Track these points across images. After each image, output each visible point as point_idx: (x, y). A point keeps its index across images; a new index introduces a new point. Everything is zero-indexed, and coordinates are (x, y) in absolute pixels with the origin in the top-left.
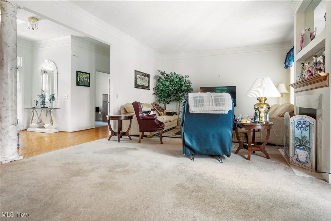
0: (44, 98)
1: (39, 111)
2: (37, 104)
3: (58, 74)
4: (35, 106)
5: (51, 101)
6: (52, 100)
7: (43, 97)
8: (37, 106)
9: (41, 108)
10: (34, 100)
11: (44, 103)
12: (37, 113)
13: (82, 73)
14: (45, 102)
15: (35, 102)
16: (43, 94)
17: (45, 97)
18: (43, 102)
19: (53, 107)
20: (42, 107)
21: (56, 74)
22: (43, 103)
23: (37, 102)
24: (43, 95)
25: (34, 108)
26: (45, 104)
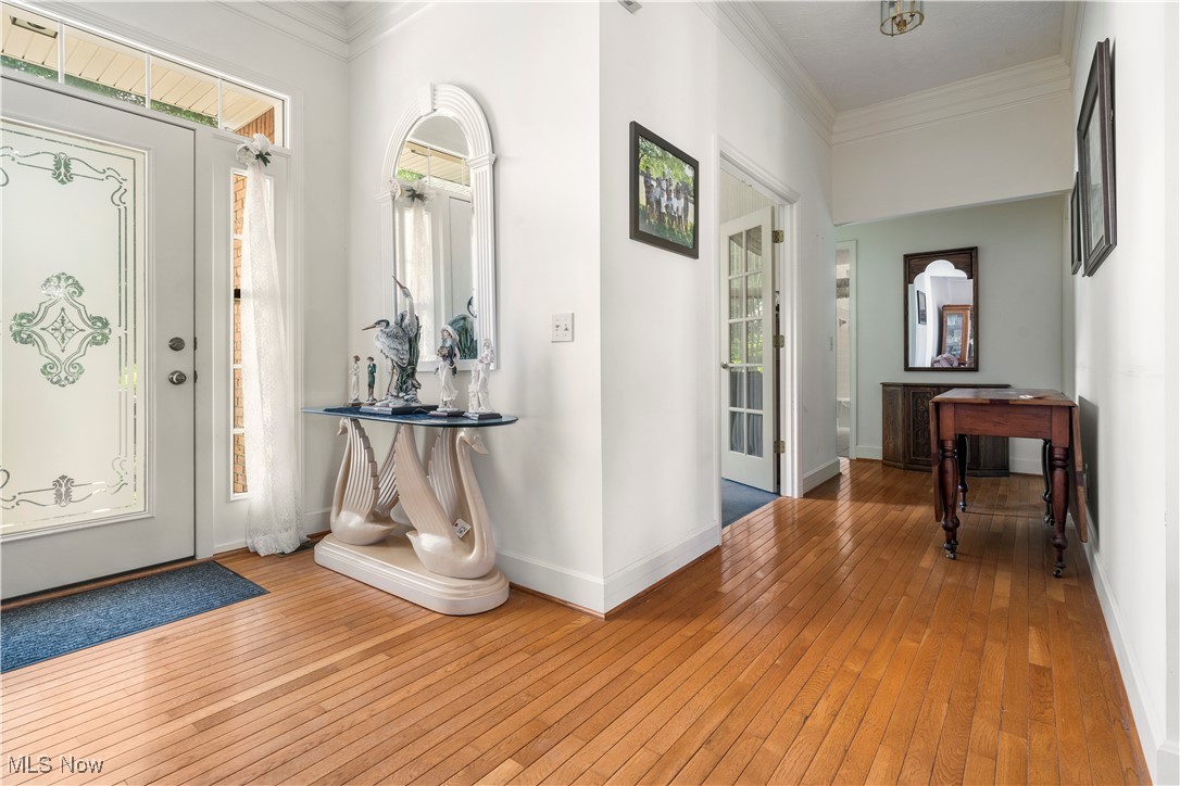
0: (413, 342)
1: (382, 434)
2: (371, 386)
3: (503, 169)
4: (364, 398)
5: (457, 360)
6: (464, 356)
7: (406, 335)
8: (371, 393)
9: (397, 413)
10: (357, 359)
11: (412, 375)
12: (368, 447)
13: (658, 151)
14: (418, 369)
15: (364, 365)
16: (402, 320)
17: (417, 336)
18: (403, 369)
19: (473, 410)
20: (400, 404)
21: (487, 168)
22: (407, 373)
23: (372, 371)
24: (407, 321)
25: (354, 409)
26: (417, 387)
